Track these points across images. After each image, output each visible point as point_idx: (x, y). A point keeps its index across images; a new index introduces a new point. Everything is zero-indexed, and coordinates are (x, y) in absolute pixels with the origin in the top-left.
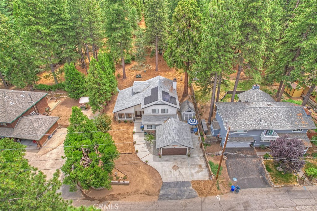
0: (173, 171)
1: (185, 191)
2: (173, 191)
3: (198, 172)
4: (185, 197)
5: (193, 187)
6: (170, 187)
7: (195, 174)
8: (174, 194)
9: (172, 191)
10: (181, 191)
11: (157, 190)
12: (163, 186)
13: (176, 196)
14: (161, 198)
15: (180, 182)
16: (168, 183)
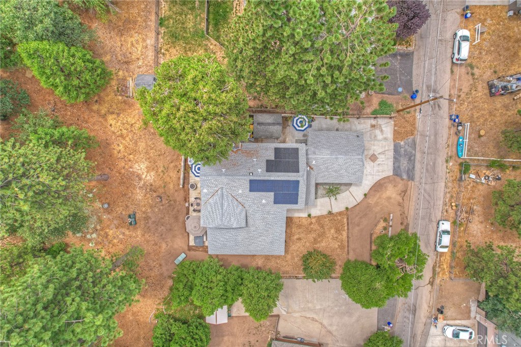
0: (378, 161)
1: (405, 151)
2: (404, 163)
3: (382, 131)
4: (414, 152)
5: (401, 141)
6: (399, 167)
7: (384, 136)
8: (408, 163)
9: (404, 165)
10: (405, 155)
11: (401, 182)
12: (397, 175)
13: (411, 161)
14: (411, 177)
15: (394, 154)
16: (394, 169)
